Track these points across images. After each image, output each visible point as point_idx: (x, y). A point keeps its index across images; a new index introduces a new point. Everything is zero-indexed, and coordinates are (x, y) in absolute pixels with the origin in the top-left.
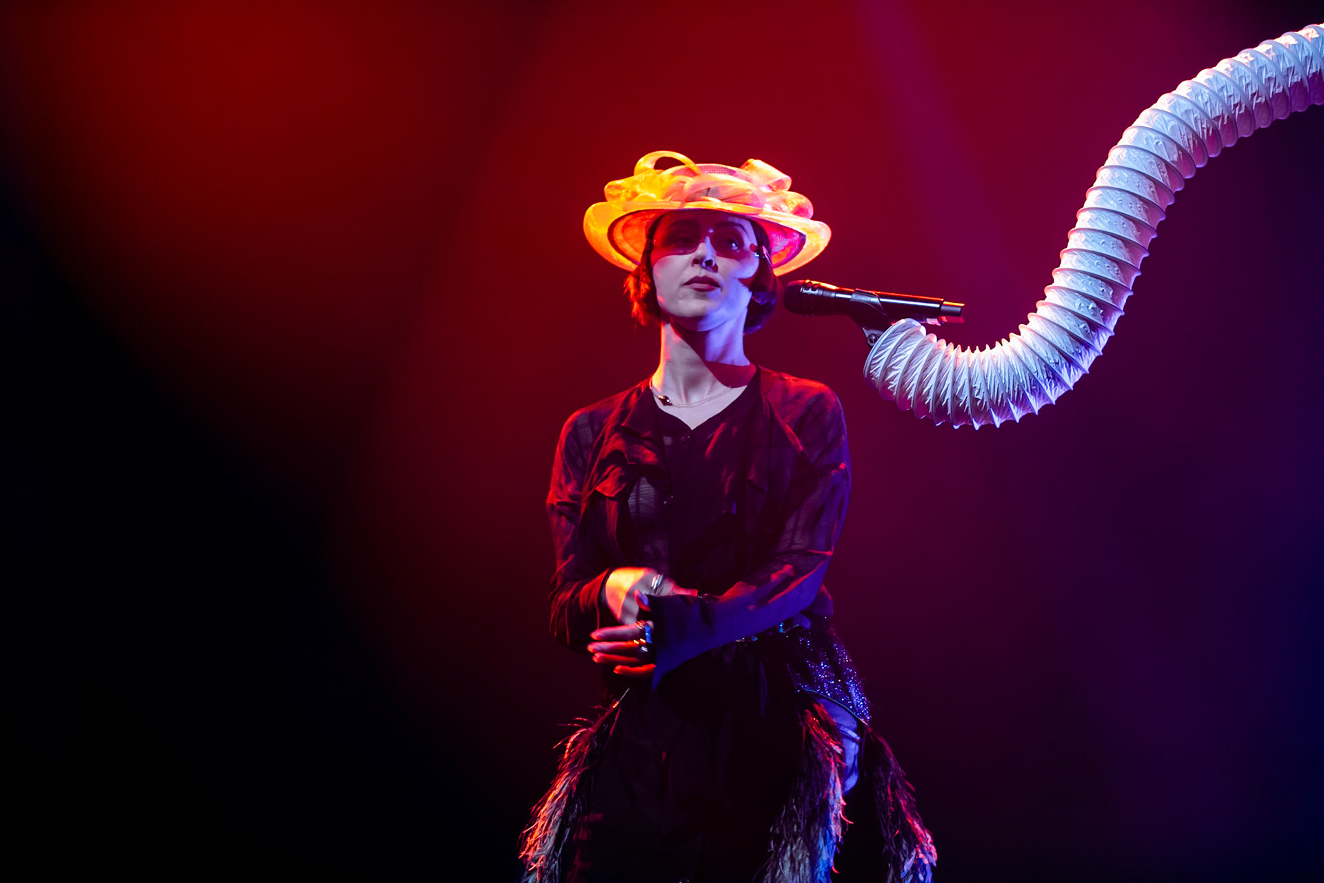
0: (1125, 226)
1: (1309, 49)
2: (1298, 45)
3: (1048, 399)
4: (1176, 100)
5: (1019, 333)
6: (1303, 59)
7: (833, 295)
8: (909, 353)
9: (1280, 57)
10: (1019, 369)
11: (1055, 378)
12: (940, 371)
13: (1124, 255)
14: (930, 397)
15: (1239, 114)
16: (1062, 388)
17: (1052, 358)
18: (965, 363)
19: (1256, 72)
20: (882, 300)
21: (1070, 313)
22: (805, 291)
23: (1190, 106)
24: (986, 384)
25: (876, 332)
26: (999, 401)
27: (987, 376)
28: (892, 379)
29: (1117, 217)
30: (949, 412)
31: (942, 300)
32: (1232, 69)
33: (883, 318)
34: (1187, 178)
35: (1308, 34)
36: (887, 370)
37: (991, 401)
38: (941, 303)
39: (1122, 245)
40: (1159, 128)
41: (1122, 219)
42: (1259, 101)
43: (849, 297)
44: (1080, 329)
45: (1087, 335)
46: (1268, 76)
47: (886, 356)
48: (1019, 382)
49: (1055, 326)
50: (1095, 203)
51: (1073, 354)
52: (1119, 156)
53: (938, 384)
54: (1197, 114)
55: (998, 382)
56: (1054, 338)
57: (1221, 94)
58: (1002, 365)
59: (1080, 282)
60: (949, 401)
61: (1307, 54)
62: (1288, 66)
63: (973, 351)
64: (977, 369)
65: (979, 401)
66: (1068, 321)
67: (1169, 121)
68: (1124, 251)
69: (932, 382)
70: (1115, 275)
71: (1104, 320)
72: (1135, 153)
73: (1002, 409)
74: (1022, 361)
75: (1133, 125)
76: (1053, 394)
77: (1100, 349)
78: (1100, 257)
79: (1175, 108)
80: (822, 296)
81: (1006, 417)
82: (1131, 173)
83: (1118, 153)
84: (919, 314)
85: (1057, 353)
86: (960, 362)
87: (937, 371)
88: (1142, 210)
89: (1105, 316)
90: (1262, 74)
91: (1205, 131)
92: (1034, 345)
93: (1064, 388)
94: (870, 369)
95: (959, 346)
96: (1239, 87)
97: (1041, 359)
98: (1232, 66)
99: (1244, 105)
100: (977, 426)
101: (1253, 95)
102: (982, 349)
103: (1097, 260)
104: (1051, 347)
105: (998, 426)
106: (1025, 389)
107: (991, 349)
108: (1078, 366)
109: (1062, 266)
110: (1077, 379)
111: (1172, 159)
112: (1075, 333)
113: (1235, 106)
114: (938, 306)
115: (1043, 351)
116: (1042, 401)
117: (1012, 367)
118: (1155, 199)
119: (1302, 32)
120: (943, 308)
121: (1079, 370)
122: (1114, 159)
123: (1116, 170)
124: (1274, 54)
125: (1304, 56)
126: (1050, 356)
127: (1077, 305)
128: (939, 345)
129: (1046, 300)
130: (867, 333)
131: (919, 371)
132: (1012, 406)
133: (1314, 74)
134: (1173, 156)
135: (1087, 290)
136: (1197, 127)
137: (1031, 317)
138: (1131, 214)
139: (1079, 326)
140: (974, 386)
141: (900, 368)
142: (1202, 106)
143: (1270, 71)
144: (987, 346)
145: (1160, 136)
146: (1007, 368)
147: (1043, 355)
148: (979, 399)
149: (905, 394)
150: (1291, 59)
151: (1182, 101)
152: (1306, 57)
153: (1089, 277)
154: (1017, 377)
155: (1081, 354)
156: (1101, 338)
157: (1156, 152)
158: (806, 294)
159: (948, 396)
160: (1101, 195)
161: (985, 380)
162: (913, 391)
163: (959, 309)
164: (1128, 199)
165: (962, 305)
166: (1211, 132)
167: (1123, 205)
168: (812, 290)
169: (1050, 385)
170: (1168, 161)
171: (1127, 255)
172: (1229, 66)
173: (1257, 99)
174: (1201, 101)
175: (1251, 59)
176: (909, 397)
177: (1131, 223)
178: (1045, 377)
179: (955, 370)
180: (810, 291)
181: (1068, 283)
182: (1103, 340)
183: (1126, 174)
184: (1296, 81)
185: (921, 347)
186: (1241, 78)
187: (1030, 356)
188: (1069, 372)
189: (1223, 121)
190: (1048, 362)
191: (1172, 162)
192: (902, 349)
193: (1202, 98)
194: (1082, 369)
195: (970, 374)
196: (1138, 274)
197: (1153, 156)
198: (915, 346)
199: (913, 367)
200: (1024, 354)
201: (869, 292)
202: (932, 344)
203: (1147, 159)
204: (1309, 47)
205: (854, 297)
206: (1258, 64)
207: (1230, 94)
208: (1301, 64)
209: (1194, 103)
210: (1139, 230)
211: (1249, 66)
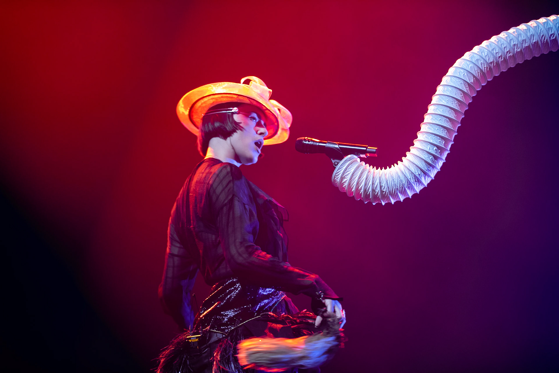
0: (450, 112)
1: (532, 31)
2: (528, 29)
3: (416, 191)
4: (472, 55)
5: (402, 161)
6: (530, 35)
7: (318, 144)
8: (352, 170)
9: (519, 35)
10: (402, 177)
11: (419, 181)
12: (366, 179)
13: (449, 125)
14: (362, 191)
15: (501, 61)
16: (422, 186)
17: (417, 172)
18: (378, 175)
19: (509, 42)
20: (340, 146)
21: (425, 152)
22: (305, 142)
23: (479, 58)
24: (387, 184)
25: (337, 161)
26: (393, 192)
27: (388, 181)
28: (345, 182)
29: (446, 108)
30: (371, 197)
31: (367, 146)
32: (497, 41)
33: (341, 154)
34: (478, 90)
35: (532, 24)
36: (342, 178)
37: (390, 192)
38: (367, 148)
39: (449, 121)
40: (465, 67)
41: (448, 109)
43: (325, 145)
45: (433, 162)
46: (514, 44)
47: (342, 171)
48: (402, 183)
49: (419, 158)
50: (436, 102)
51: (427, 170)
52: (447, 80)
53: (365, 184)
54: (482, 61)
55: (393, 183)
56: (418, 163)
57: (492, 52)
58: (395, 176)
59: (430, 138)
60: (371, 192)
61: (531, 33)
62: (523, 39)
63: (381, 170)
64: (383, 178)
65: (384, 192)
66: (424, 155)
67: (469, 64)
68: (449, 123)
69: (363, 184)
70: (446, 134)
71: (441, 155)
72: (454, 79)
73: (395, 195)
74: (404, 174)
75: (454, 66)
76: (418, 189)
77: (439, 168)
78: (439, 126)
79: (472, 58)
80: (313, 145)
81: (396, 199)
82: (452, 88)
83: (447, 79)
84: (357, 153)
85: (420, 170)
86: (375, 174)
87: (365, 178)
88: (457, 105)
89: (441, 153)
90: (511, 43)
91: (486, 69)
92: (409, 167)
93: (423, 186)
94: (335, 178)
96: (501, 49)
97: (412, 173)
98: (497, 39)
99: (503, 57)
100: (383, 204)
101: (507, 52)
102: (385, 168)
103: (437, 128)
104: (417, 167)
105: (393, 203)
106: (405, 187)
107: (390, 168)
108: (429, 176)
109: (421, 130)
110: (429, 182)
111: (470, 82)
112: (428, 161)
113: (499, 57)
114: (365, 149)
115: (413, 169)
116: (413, 192)
117: (399, 177)
118: (463, 100)
119: (529, 24)
120: (367, 150)
121: (429, 177)
122: (445, 82)
123: (446, 86)
124: (516, 34)
125: (530, 34)
126: (416, 171)
127: (428, 148)
128: (366, 167)
129: (414, 146)
130: (333, 161)
131: (357, 178)
132: (399, 194)
133: (535, 43)
134: (471, 80)
135: (433, 141)
136: (482, 67)
137: (407, 153)
138: (452, 107)
139: (429, 158)
140: (382, 185)
141: (348, 177)
142: (484, 58)
143: (515, 41)
144: (388, 167)
145: (465, 71)
146: (397, 177)
147: (413, 171)
148: (384, 191)
149: (351, 189)
150: (524, 35)
151: (475, 55)
152: (531, 35)
153: (434, 135)
154: (401, 181)
155: (430, 170)
156: (439, 163)
157: (463, 78)
158: (305, 144)
159: (370, 190)
160: (439, 98)
161: (387, 182)
162: (354, 188)
163: (375, 150)
164: (451, 100)
165: (376, 148)
166: (488, 69)
167: (449, 103)
169: (416, 185)
170: (469, 82)
171: (451, 126)
172: (496, 39)
173: (509, 54)
174: (484, 55)
175: (506, 36)
176: (353, 190)
177: (453, 111)
178: (414, 181)
179: (373, 178)
180: (307, 142)
181: (424, 138)
182: (440, 164)
183: (450, 88)
184: (526, 46)
185: (358, 168)
186: (501, 44)
187: (407, 171)
188: (425, 179)
189: (494, 64)
190: (415, 174)
191: (471, 83)
192: (349, 168)
193: (484, 54)
194: (431, 177)
195: (380, 180)
196: (456, 134)
197: (462, 80)
198: (355, 167)
199: (354, 177)
200: (405, 171)
201: (334, 142)
202: (363, 166)
203: (460, 81)
204: (532, 30)
205: (327, 145)
206: (509, 38)
207: (497, 52)
208: (529, 38)
209: (480, 56)
210: (456, 114)
211: (505, 39)
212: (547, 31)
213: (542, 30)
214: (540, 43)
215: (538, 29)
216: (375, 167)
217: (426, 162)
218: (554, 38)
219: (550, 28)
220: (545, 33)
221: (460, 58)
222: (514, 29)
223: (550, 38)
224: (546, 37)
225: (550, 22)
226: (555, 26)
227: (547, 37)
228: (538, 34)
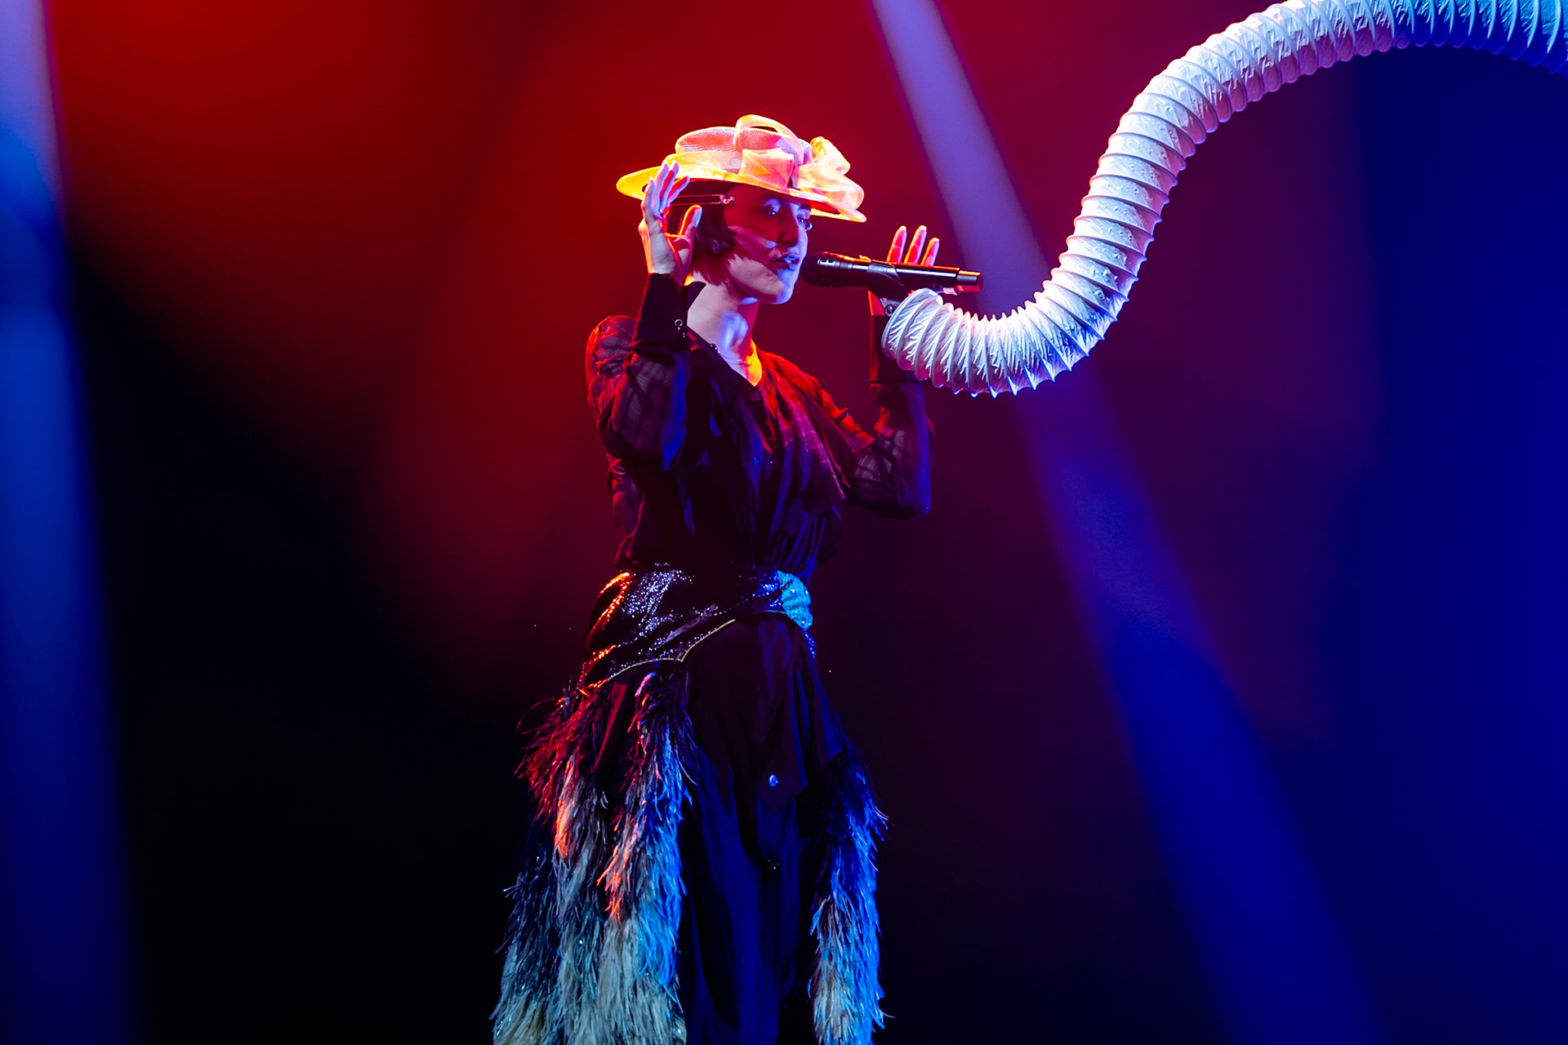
0: (1137, 192)
1: (1316, 13)
2: (1306, 8)
3: (1065, 365)
4: (1185, 66)
6: (1311, 22)
7: (850, 266)
8: (926, 323)
9: (1288, 20)
10: (1035, 337)
11: (1071, 345)
12: (957, 341)
13: (1137, 222)
14: (948, 366)
15: (1248, 79)
16: (1078, 355)
17: (1067, 325)
18: (982, 332)
19: (1265, 36)
20: (898, 270)
21: (1085, 280)
22: (822, 263)
23: (1199, 72)
24: (1003, 352)
25: (893, 303)
26: (1016, 369)
27: (1004, 344)
28: (910, 349)
29: (1129, 183)
30: (967, 380)
31: (958, 269)
32: (1240, 34)
34: (1198, 143)
36: (905, 340)
37: (1008, 369)
38: (957, 273)
39: (1135, 211)
40: (1169, 93)
41: (1135, 186)
42: (1268, 65)
43: (866, 268)
44: (1095, 296)
45: (1102, 302)
46: (1276, 40)
47: (904, 326)
48: (1036, 349)
49: (1070, 293)
50: (1108, 170)
51: (1088, 320)
52: (1131, 123)
53: (955, 353)
54: (1207, 80)
55: (1014, 350)
56: (1070, 306)
57: (1230, 59)
58: (1019, 333)
60: (967, 370)
61: (1314, 17)
62: (1296, 30)
63: (989, 320)
64: (994, 338)
65: (996, 370)
66: (1083, 288)
67: (1180, 87)
68: (1137, 217)
69: (950, 351)
70: (1128, 241)
71: (1119, 286)
72: (1146, 120)
73: (1019, 376)
74: (1038, 329)
75: (1144, 91)
76: (1069, 361)
77: (1115, 315)
78: (1113, 224)
79: (1185, 73)
80: (839, 268)
81: (1023, 384)
82: (1142, 140)
83: (1130, 120)
84: (936, 284)
85: (1073, 319)
86: (977, 330)
87: (954, 340)
88: (1154, 176)
89: (1120, 283)
90: (1270, 38)
91: (1215, 96)
92: (1050, 313)
93: (1080, 354)
94: (888, 339)
96: (1249, 54)
97: (1057, 326)
98: (1241, 31)
99: (1253, 70)
100: (994, 394)
101: (1262, 59)
102: (998, 318)
103: (1110, 227)
104: (1067, 315)
105: (1015, 393)
106: (1042, 357)
107: (1007, 317)
108: (1093, 333)
109: (1076, 234)
110: (1093, 346)
111: (1182, 125)
112: (1089, 299)
113: (1245, 70)
114: (954, 275)
115: (1059, 318)
116: (1058, 368)
117: (1028, 335)
118: (1167, 165)
120: (959, 277)
121: (1094, 336)
122: (1126, 126)
123: (1128, 136)
124: (1281, 18)
125: (1312, 19)
126: (1066, 323)
127: (1092, 272)
128: (956, 315)
129: (1061, 267)
131: (936, 340)
132: (1029, 373)
133: (1322, 37)
134: (1183, 122)
135: (1102, 257)
136: (1207, 92)
137: (1046, 284)
138: (1143, 181)
139: (1094, 292)
140: (991, 354)
141: (918, 338)
142: (1212, 72)
143: (1279, 35)
144: (1004, 314)
145: (1171, 102)
146: (1023, 337)
147: (1059, 323)
148: (996, 367)
149: (923, 364)
150: (1299, 21)
151: (1192, 67)
152: (1314, 20)
153: (1103, 244)
154: (1033, 344)
155: (1096, 320)
156: (1116, 304)
157: (1166, 118)
158: (823, 266)
159: (966, 365)
160: (1113, 162)
161: (1002, 348)
162: (931, 360)
163: (975, 278)
164: (1141, 165)
165: (978, 274)
166: (1221, 97)
167: (1136, 172)
168: (830, 262)
169: (1066, 351)
170: (1179, 126)
171: (1140, 221)
173: (1266, 63)
174: (1211, 67)
175: (1260, 23)
176: (927, 366)
177: (1144, 189)
178: (1061, 344)
179: (972, 338)
180: (827, 263)
181: (1082, 250)
182: (1118, 306)
183: (1137, 141)
184: (1304, 44)
185: (938, 316)
186: (1249, 42)
187: (1045, 323)
188: (1085, 339)
189: (1233, 86)
190: (1063, 329)
191: (1183, 127)
192: (920, 319)
193: (1212, 64)
194: (1098, 335)
195: (987, 344)
196: (1152, 240)
197: (1164, 123)
198: (932, 316)
199: (931, 337)
200: (1040, 322)
202: (949, 313)
203: (1159, 125)
205: (871, 268)
206: (1266, 27)
207: (1240, 58)
208: (1309, 27)
209: (1203, 69)
210: (1151, 196)
211: (1257, 30)
212: (1348, 11)
213: (1338, 9)
214: (1332, 37)
215: (1330, 7)
216: (976, 315)
217: (1087, 302)
218: (1363, 27)
219: (1356, 4)
220: (1345, 15)
221: (1158, 73)
222: (1276, 7)
223: (1355, 26)
224: (1345, 25)
227: (1349, 26)
228: (1328, 18)
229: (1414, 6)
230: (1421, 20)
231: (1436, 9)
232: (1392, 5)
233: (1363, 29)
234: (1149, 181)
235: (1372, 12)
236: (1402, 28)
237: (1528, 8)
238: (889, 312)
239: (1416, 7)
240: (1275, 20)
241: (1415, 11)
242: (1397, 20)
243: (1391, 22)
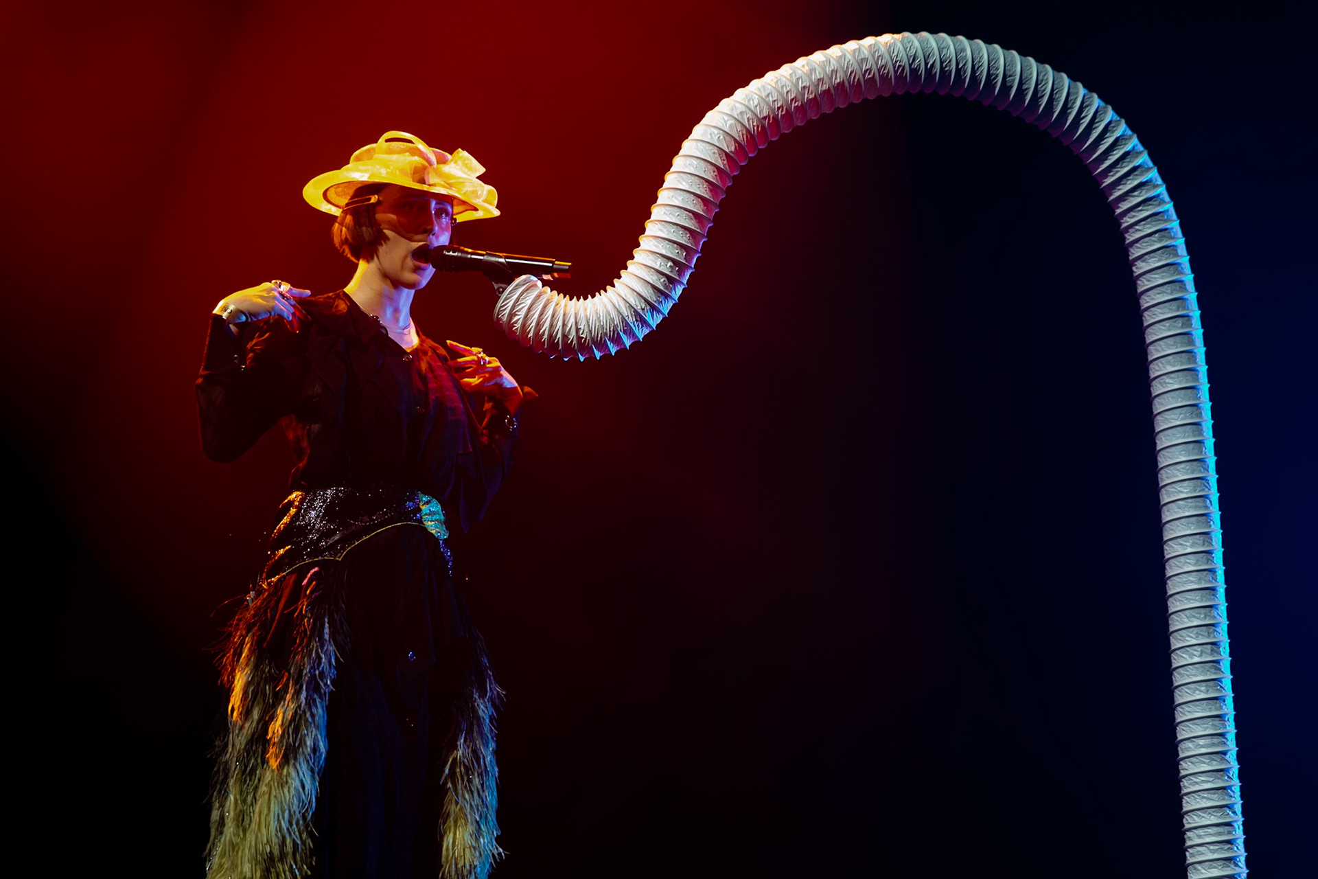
0: (694, 202)
1: (834, 65)
2: (826, 61)
3: (637, 337)
4: (733, 104)
5: (613, 286)
7: (469, 256)
8: (529, 302)
9: (813, 70)
10: (614, 314)
11: (643, 322)
12: (553, 316)
13: (694, 225)
14: (546, 336)
15: (781, 115)
16: (647, 328)
17: (639, 305)
18: (573, 309)
19: (794, 82)
20: (507, 260)
21: (653, 270)
22: (447, 253)
23: (744, 109)
24: (589, 325)
25: (503, 286)
26: (599, 339)
27: (589, 319)
28: (516, 322)
29: (688, 195)
30: (560, 347)
31: (554, 260)
32: (775, 80)
33: (508, 274)
34: (742, 165)
35: (833, 52)
36: (512, 315)
37: (593, 339)
38: (553, 262)
39: (693, 217)
40: (720, 125)
41: (692, 197)
42: (796, 104)
43: (482, 258)
44: (661, 283)
45: (666, 287)
46: (803, 85)
47: (511, 304)
48: (614, 324)
49: (642, 280)
50: (672, 184)
51: (655, 302)
52: (690, 147)
53: (551, 325)
55: (597, 324)
56: (641, 290)
57: (767, 99)
58: (601, 311)
60: (560, 339)
62: (819, 77)
63: (578, 300)
64: (582, 314)
66: (651, 276)
67: (728, 120)
68: (694, 221)
69: (547, 325)
70: (687, 240)
71: (679, 275)
72: (700, 144)
73: (602, 345)
74: (616, 308)
75: (701, 123)
76: (641, 333)
77: (676, 298)
78: (675, 226)
79: (732, 110)
80: (460, 257)
81: (604, 351)
82: (699, 161)
83: (689, 145)
84: (537, 271)
85: (643, 301)
86: (568, 308)
87: (550, 316)
88: (707, 189)
89: (681, 273)
90: (798, 84)
91: (756, 128)
92: (626, 296)
93: (649, 328)
94: (498, 315)
95: (568, 296)
96: (782, 95)
97: (631, 306)
98: (776, 78)
99: (785, 108)
100: (582, 359)
101: (792, 100)
102: (585, 298)
103: (673, 229)
104: (639, 297)
105: (598, 358)
106: (619, 330)
107: (592, 298)
108: (659, 311)
109: (646, 233)
110: (658, 322)
111: (730, 150)
112: (657, 286)
113: (779, 108)
114: (551, 265)
115: (632, 300)
116: (631, 338)
117: (608, 313)
118: (717, 181)
119: (829, 51)
120: (554, 266)
121: (660, 314)
122: (686, 150)
123: (688, 158)
124: (807, 68)
125: (831, 69)
126: (638, 304)
127: (658, 263)
128: (552, 296)
129: (635, 260)
130: (496, 287)
131: (536, 316)
132: (608, 342)
133: (838, 84)
134: (730, 148)
135: (666, 252)
136: (749, 125)
137: (623, 273)
138: (699, 193)
139: (660, 280)
140: (579, 327)
141: (522, 314)
142: (753, 109)
143: (805, 81)
144: (589, 296)
145: (721, 132)
146: (605, 314)
147: (633, 302)
148: (583, 338)
149: (526, 334)
150: (821, 71)
151: (737, 105)
152: (832, 70)
153: (667, 242)
154: (613, 320)
155: (661, 302)
156: (676, 288)
157: (718, 145)
159: (559, 335)
160: (676, 178)
161: (588, 322)
162: (532, 331)
163: (567, 267)
164: (697, 181)
165: (570, 264)
166: (760, 129)
167: (693, 186)
168: (453, 252)
169: (638, 326)
170: (727, 151)
171: (697, 225)
172: (773, 78)
174: (752, 105)
175: (791, 72)
176: (529, 336)
177: (699, 200)
178: (634, 320)
179: (564, 315)
180: (451, 253)
181: (651, 247)
182: (679, 290)
183: (695, 162)
184: (824, 89)
185: (538, 297)
186: (783, 86)
187: (622, 304)
188: (652, 316)
189: (769, 120)
190: (636, 308)
191: (731, 152)
192: (523, 299)
193: (754, 103)
194: (663, 314)
195: (576, 319)
196: (705, 240)
197: (716, 148)
198: (533, 296)
199: (532, 313)
200: (618, 303)
201: (497, 254)
202: (545, 295)
203: (711, 150)
204: (834, 62)
205: (485, 258)
206: (796, 75)
207: (775, 99)
208: (828, 76)
209: (747, 107)
210: (705, 205)
211: (789, 77)
212: (858, 64)
213: (851, 62)
214: (847, 84)
215: (844, 61)
217: (654, 287)
218: (870, 76)
219: (865, 58)
220: (856, 67)
221: (712, 109)
223: (864, 76)
224: (857, 75)
225: (863, 49)
226: (872, 55)
227: (859, 75)
228: (843, 69)
229: (909, 62)
230: (914, 72)
231: (926, 64)
232: (892, 60)
233: (870, 78)
234: (704, 193)
235: (877, 65)
236: (900, 77)
237: (996, 65)
238: (499, 293)
239: (911, 62)
240: (802, 69)
241: (910, 65)
242: (896, 72)
243: (892, 72)
